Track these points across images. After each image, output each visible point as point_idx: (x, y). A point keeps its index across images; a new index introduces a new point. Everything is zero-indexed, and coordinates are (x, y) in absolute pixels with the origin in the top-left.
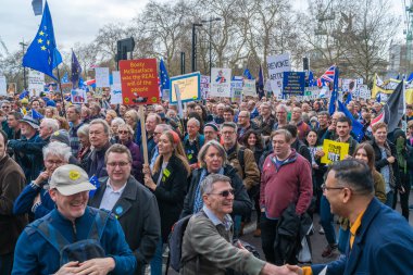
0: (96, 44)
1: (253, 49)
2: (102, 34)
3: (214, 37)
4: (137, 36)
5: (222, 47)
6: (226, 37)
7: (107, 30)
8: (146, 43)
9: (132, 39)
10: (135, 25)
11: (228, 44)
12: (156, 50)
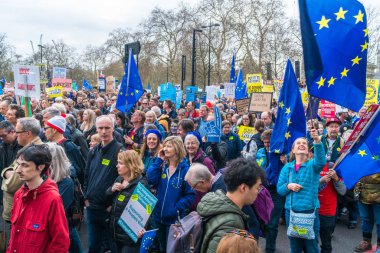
0: (106, 47)
1: (249, 52)
2: (111, 37)
3: (213, 41)
4: (143, 40)
5: (221, 50)
6: (224, 40)
7: (116, 34)
8: (151, 46)
9: (138, 43)
10: (141, 29)
11: (226, 48)
12: (160, 52)
